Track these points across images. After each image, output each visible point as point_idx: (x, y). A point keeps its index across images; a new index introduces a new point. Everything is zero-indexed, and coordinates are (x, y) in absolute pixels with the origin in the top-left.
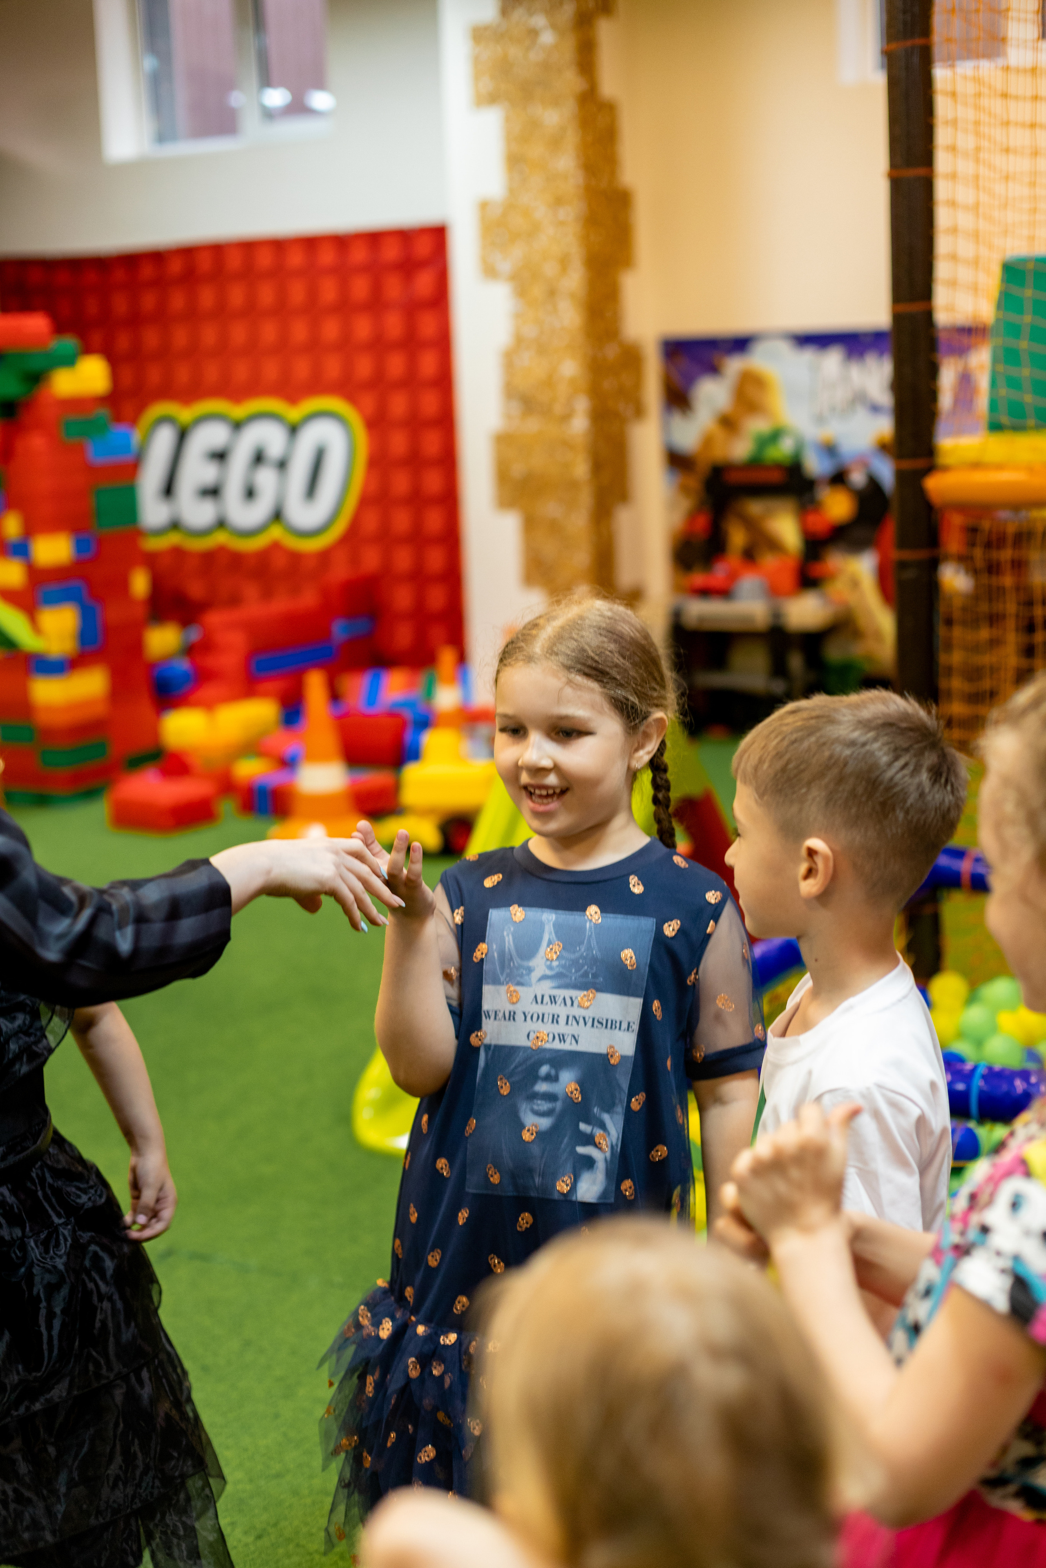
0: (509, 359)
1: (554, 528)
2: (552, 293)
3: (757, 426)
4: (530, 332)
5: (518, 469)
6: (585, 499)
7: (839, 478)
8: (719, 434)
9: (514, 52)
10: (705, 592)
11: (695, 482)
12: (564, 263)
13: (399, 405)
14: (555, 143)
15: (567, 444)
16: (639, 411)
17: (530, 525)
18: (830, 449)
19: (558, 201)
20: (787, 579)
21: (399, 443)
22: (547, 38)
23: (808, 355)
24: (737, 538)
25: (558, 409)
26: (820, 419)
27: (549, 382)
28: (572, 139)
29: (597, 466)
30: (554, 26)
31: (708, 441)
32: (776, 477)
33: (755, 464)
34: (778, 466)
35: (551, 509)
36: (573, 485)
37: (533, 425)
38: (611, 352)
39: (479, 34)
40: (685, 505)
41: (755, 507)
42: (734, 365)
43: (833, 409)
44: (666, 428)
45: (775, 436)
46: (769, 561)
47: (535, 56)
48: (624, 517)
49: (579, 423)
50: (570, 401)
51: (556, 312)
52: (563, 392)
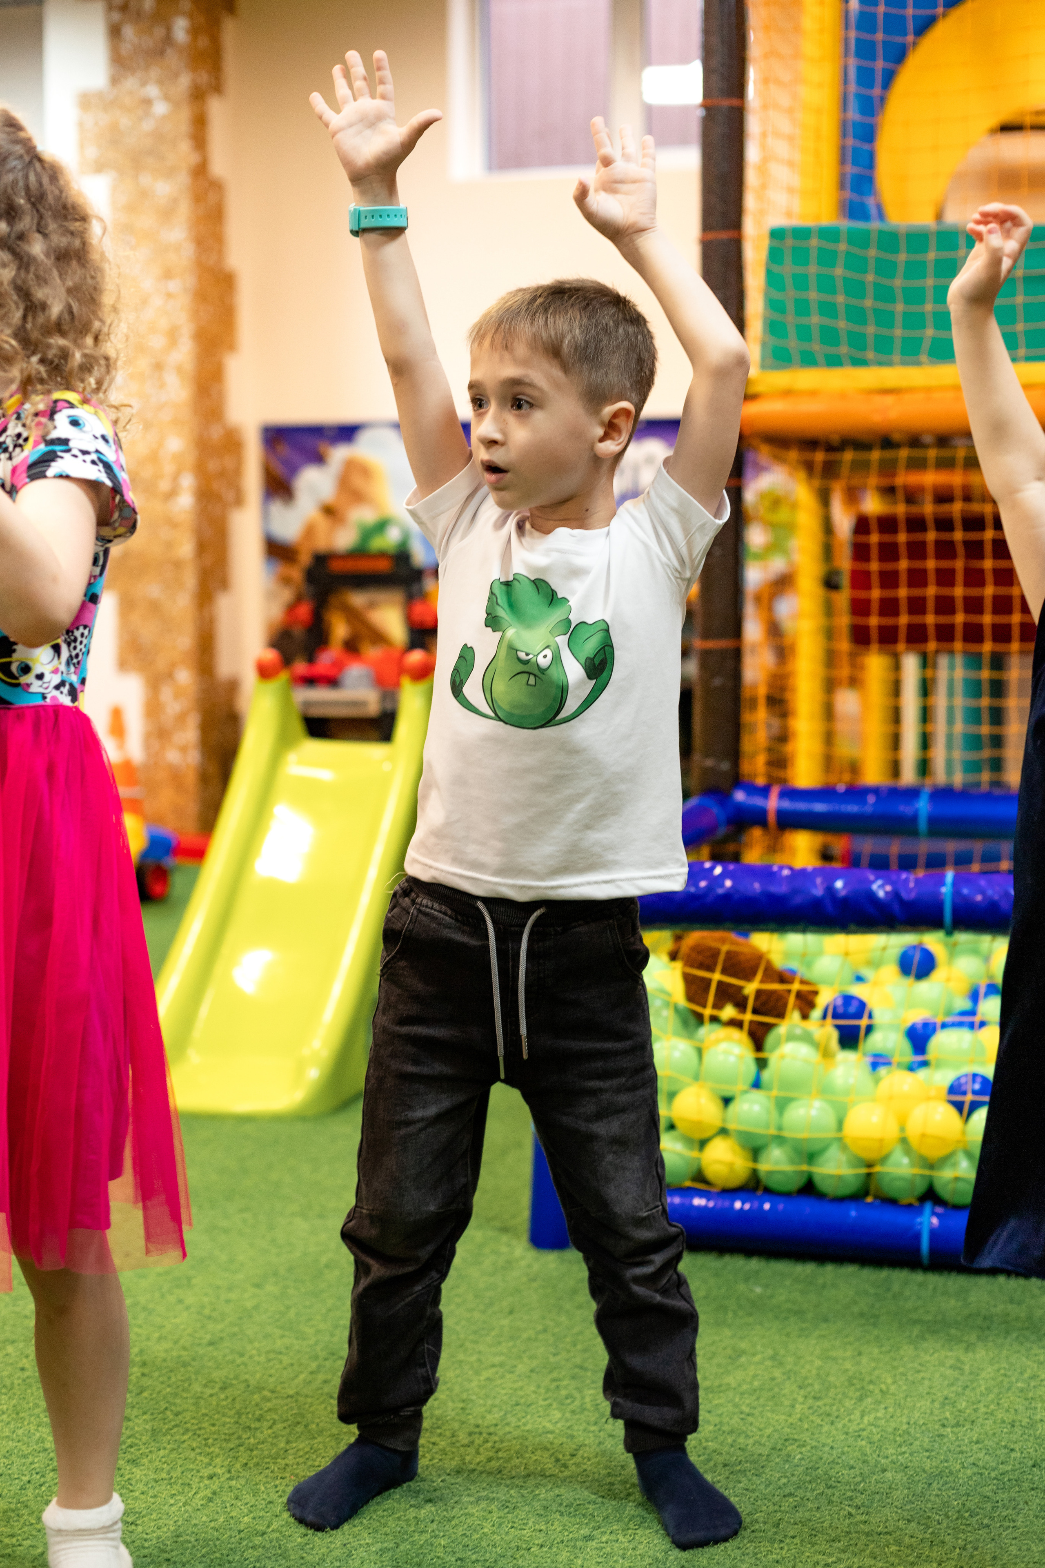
1: (154, 607)
2: (158, 367)
3: (361, 516)
6: (190, 580)
8: (323, 524)
9: (125, 122)
10: (310, 681)
11: (296, 574)
12: (172, 336)
14: (166, 214)
15: (172, 523)
16: (239, 500)
17: (127, 606)
19: (168, 274)
20: (393, 668)
22: (160, 108)
25: (164, 486)
27: (153, 457)
28: (184, 209)
29: (202, 548)
30: (167, 98)
31: (310, 531)
32: (383, 566)
33: (359, 553)
34: (382, 555)
35: (153, 590)
36: (177, 565)
38: (216, 433)
39: (86, 101)
40: (285, 596)
41: (358, 599)
42: (339, 454)
44: (265, 516)
45: (382, 526)
46: (372, 652)
47: (148, 126)
48: (224, 604)
49: (185, 501)
50: (176, 478)
51: (162, 385)
52: (169, 468)
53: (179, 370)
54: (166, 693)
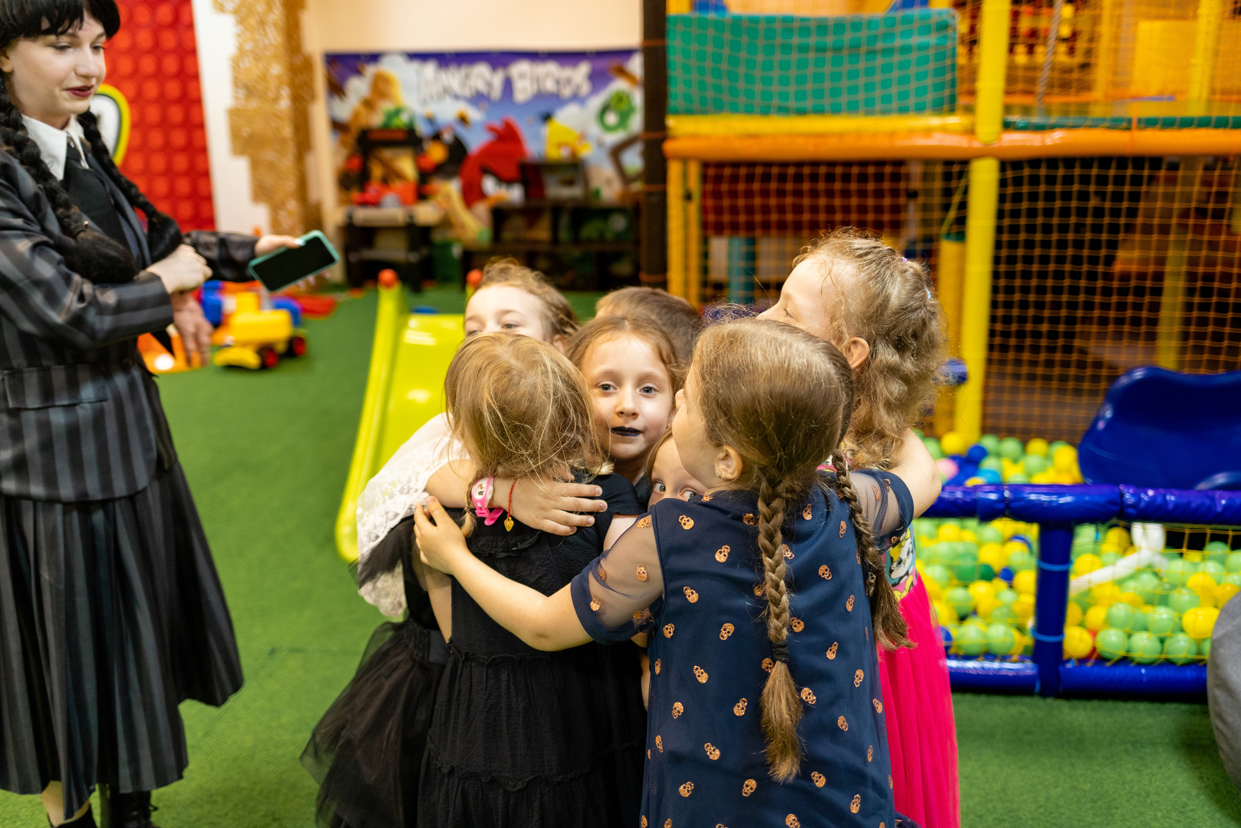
0: (236, 63)
1: (271, 166)
2: (262, 23)
3: (386, 106)
4: (248, 46)
5: (245, 132)
6: (291, 150)
7: (437, 137)
8: (363, 111)
10: (365, 204)
11: (351, 139)
13: (151, 90)
15: (277, 116)
16: (313, 97)
17: (255, 165)
18: (430, 120)
20: (410, 195)
21: (153, 114)
23: (415, 66)
24: (377, 171)
25: (271, 95)
26: (424, 102)
27: (264, 77)
31: (356, 115)
32: (400, 136)
33: (386, 128)
34: (399, 130)
35: (269, 155)
36: (282, 141)
37: (254, 104)
38: (298, 61)
40: (344, 153)
41: (387, 154)
42: (371, 70)
43: (431, 97)
44: (329, 107)
45: (397, 112)
46: (398, 184)
48: (311, 160)
49: (285, 103)
50: (278, 89)
51: (266, 35)
52: (273, 84)
53: (275, 25)
54: (282, 214)
